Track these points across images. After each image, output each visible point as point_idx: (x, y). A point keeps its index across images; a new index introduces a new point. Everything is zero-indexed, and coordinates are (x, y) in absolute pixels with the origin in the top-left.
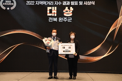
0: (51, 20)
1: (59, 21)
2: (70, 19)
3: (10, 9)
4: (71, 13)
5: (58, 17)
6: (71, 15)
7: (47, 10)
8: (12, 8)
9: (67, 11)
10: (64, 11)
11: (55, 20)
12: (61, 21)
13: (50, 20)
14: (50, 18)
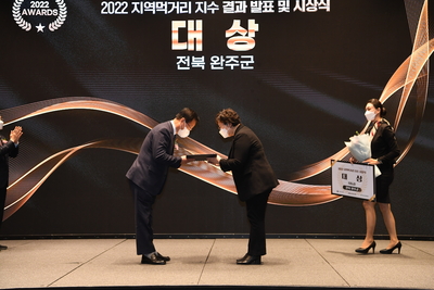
0: (186, 66)
1: (213, 68)
2: (249, 59)
3: (46, 29)
4: (250, 41)
5: (207, 53)
6: (251, 46)
7: (170, 32)
8: (53, 27)
9: (237, 34)
10: (228, 35)
11: (199, 63)
12: (219, 66)
13: (182, 65)
14: (181, 58)
